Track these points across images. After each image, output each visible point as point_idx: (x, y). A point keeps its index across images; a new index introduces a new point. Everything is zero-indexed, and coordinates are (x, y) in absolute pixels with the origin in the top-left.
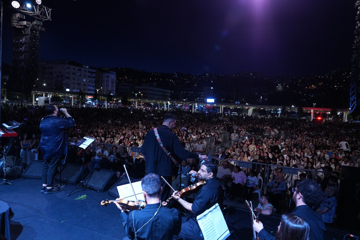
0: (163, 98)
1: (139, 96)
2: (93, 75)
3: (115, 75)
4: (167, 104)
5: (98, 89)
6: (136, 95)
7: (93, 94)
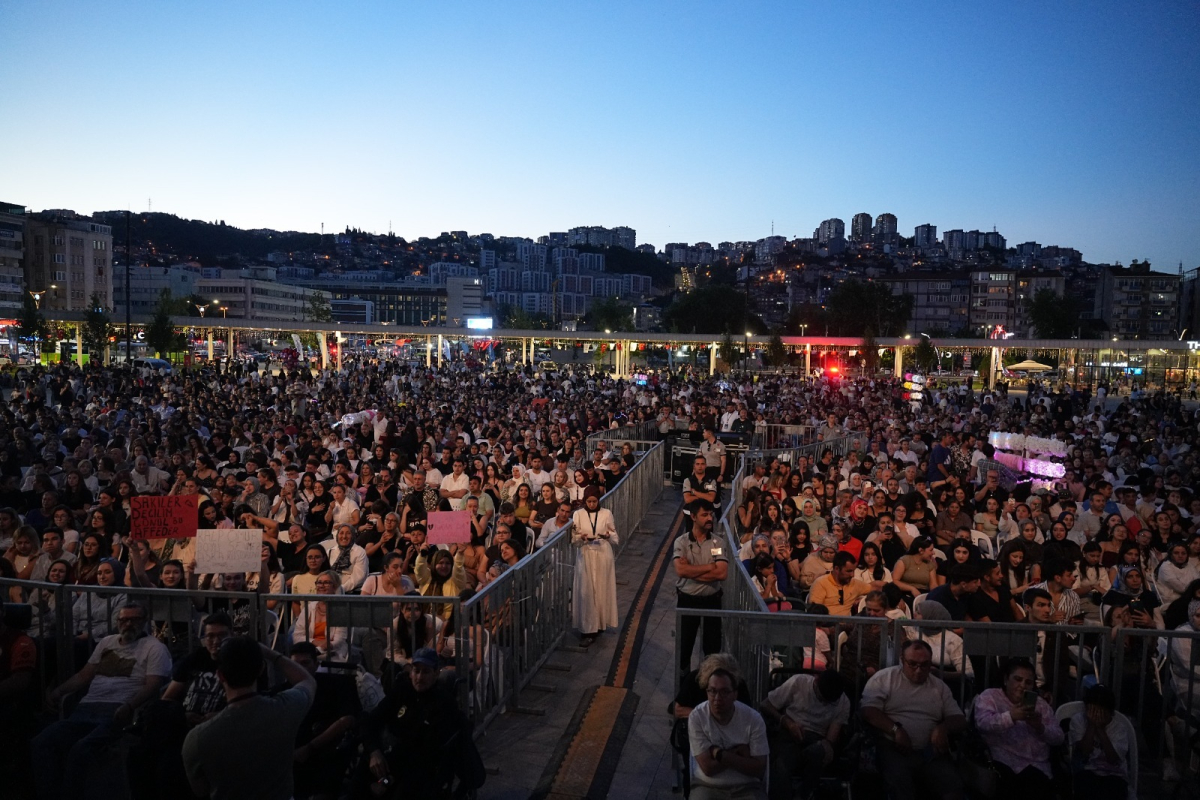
0: (315, 318)
1: (212, 313)
2: (13, 236)
3: (109, 239)
4: (332, 341)
5: (38, 290)
6: (202, 309)
7: (20, 310)
